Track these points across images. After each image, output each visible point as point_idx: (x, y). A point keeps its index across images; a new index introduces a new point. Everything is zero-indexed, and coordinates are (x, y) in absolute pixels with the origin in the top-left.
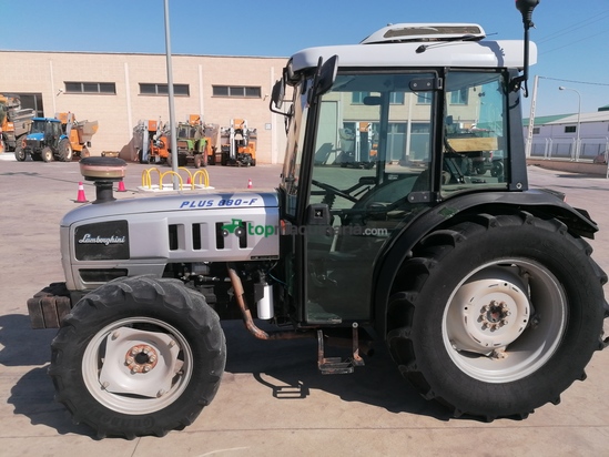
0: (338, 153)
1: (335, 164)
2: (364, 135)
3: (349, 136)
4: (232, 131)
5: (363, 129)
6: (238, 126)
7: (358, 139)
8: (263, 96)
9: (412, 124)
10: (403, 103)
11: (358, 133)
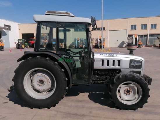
0: (127, 44)
1: (125, 47)
2: (136, 38)
3: (131, 39)
4: (98, 39)
5: (136, 37)
6: (100, 38)
7: (134, 40)
8: (105, 30)
9: (149, 35)
10: (146, 29)
11: (134, 38)
